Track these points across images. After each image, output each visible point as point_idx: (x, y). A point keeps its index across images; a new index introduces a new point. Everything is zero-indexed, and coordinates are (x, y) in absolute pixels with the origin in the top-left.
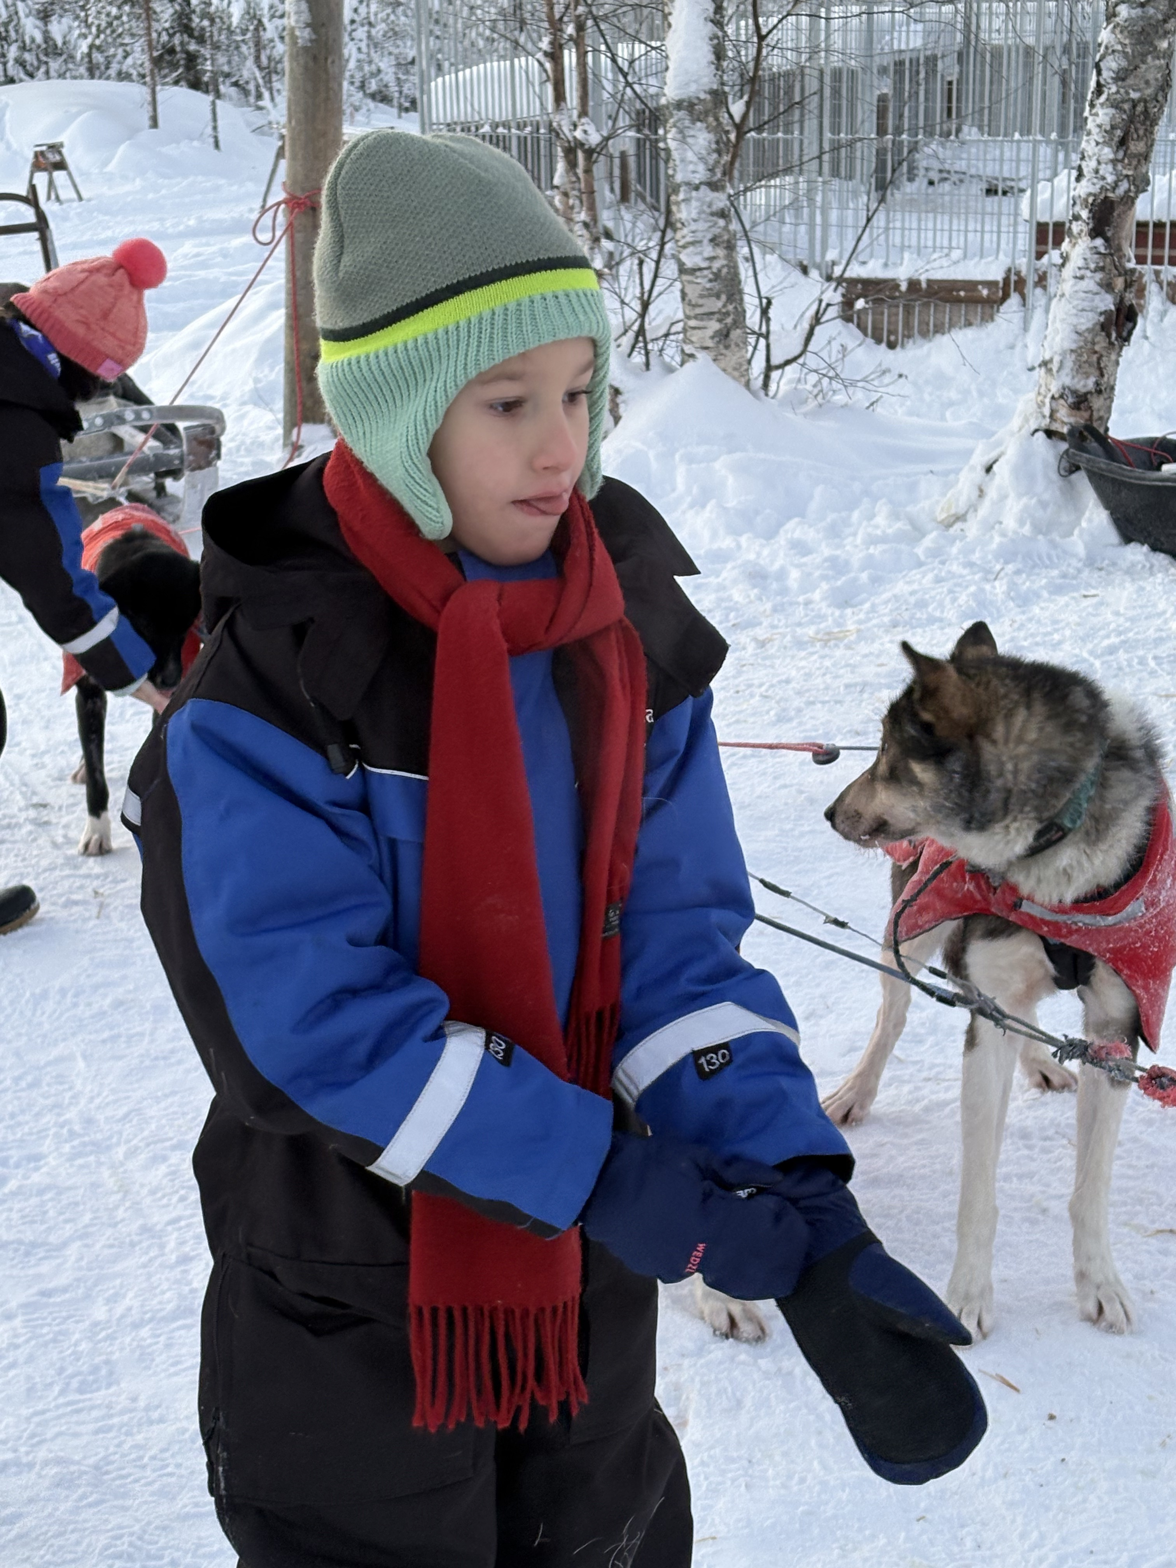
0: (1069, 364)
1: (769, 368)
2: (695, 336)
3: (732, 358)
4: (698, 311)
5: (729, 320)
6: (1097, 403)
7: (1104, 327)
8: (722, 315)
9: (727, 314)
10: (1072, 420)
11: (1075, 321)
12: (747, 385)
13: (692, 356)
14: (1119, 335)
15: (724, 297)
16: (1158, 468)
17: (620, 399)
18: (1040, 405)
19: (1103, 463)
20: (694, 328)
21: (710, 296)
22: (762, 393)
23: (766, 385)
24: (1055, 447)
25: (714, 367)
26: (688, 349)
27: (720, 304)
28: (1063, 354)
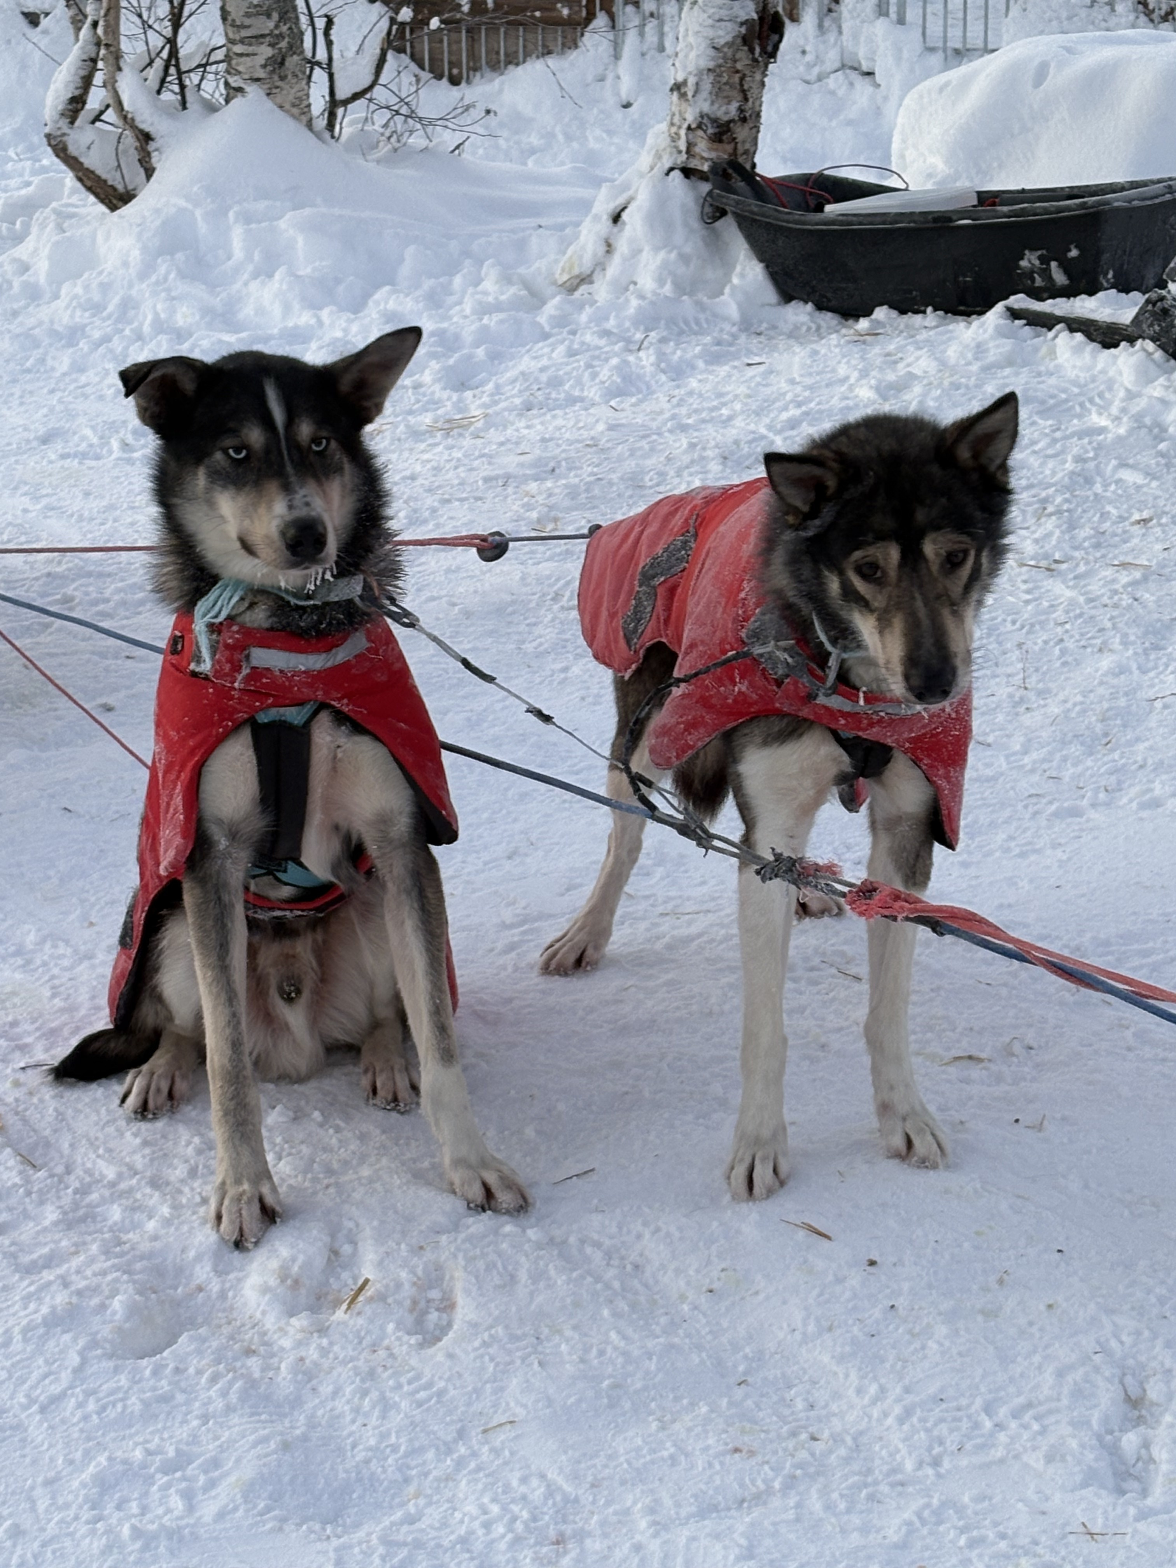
0: (706, 86)
1: (334, 104)
2: (243, 65)
3: (289, 92)
4: (245, 33)
5: (283, 44)
6: (741, 133)
7: (746, 40)
8: (275, 39)
9: (281, 36)
10: (713, 155)
11: (711, 33)
12: (309, 125)
13: (240, 90)
14: (764, 51)
15: (275, 16)
16: (820, 209)
17: (151, 146)
18: (675, 138)
19: (754, 205)
20: (241, 55)
21: (258, 14)
22: (327, 135)
23: (331, 126)
24: (694, 188)
25: (269, 104)
26: (234, 81)
27: (271, 24)
28: (700, 73)
